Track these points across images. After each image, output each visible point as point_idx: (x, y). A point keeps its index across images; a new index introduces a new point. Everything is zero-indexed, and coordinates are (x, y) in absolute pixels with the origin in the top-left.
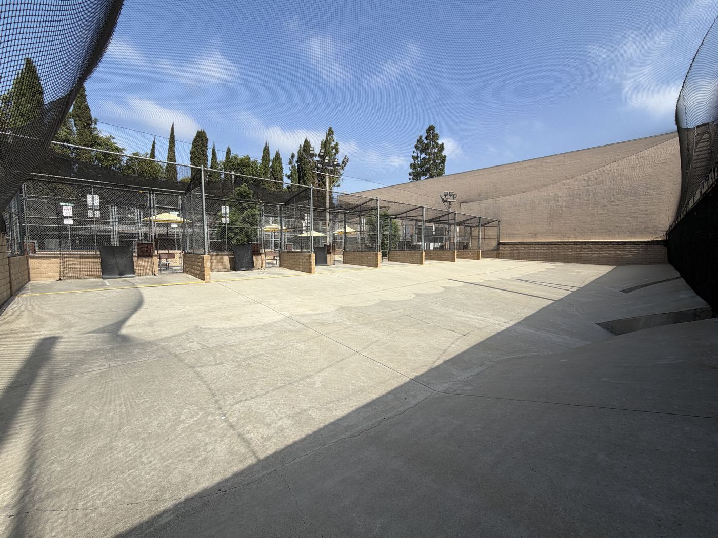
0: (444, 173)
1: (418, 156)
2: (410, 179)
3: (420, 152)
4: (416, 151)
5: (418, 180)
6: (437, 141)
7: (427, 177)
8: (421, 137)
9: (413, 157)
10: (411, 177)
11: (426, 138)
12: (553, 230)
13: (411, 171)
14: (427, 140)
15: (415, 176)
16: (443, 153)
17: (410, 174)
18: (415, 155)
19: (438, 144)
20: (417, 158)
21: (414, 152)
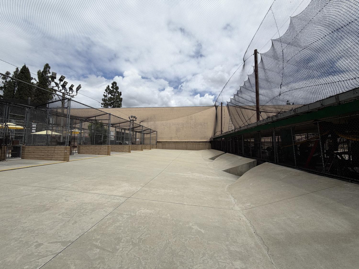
0: (122, 106)
1: (107, 95)
2: (102, 106)
3: (108, 93)
4: (106, 92)
5: (107, 108)
6: (118, 90)
7: (112, 107)
8: (109, 86)
9: (104, 95)
10: (103, 106)
11: (112, 87)
12: (177, 136)
13: (103, 102)
14: (112, 88)
15: (105, 105)
16: (121, 97)
17: (102, 104)
18: (105, 94)
19: (118, 92)
20: (106, 96)
21: (104, 93)
